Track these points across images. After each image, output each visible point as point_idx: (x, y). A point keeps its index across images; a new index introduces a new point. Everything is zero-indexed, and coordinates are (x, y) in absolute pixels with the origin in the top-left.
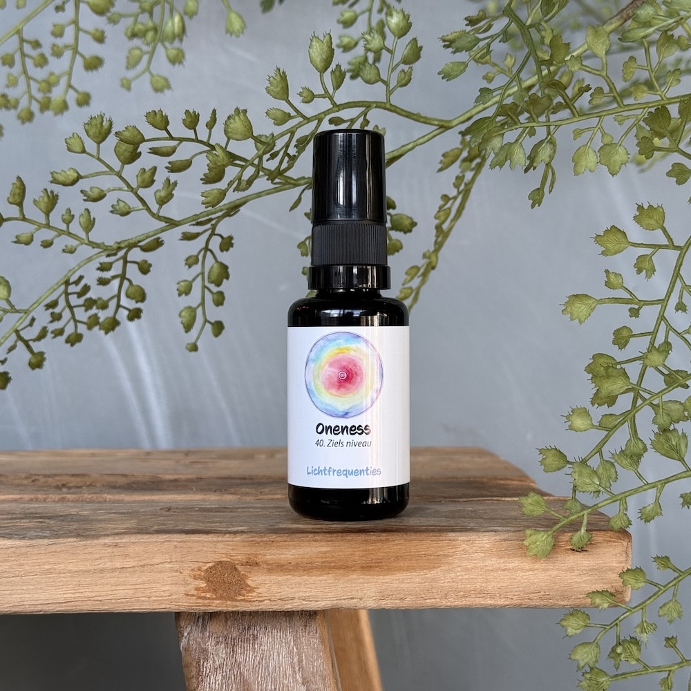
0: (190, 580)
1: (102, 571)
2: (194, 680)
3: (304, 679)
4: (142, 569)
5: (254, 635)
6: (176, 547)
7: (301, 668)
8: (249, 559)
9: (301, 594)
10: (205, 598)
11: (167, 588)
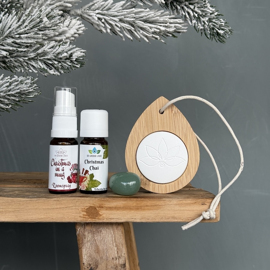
0: (81, 212)
1: (53, 209)
2: (81, 245)
3: (116, 245)
4: (66, 208)
5: (100, 231)
6: (77, 201)
7: (115, 242)
8: (100, 205)
9: (116, 217)
10: (86, 218)
11: (74, 214)
